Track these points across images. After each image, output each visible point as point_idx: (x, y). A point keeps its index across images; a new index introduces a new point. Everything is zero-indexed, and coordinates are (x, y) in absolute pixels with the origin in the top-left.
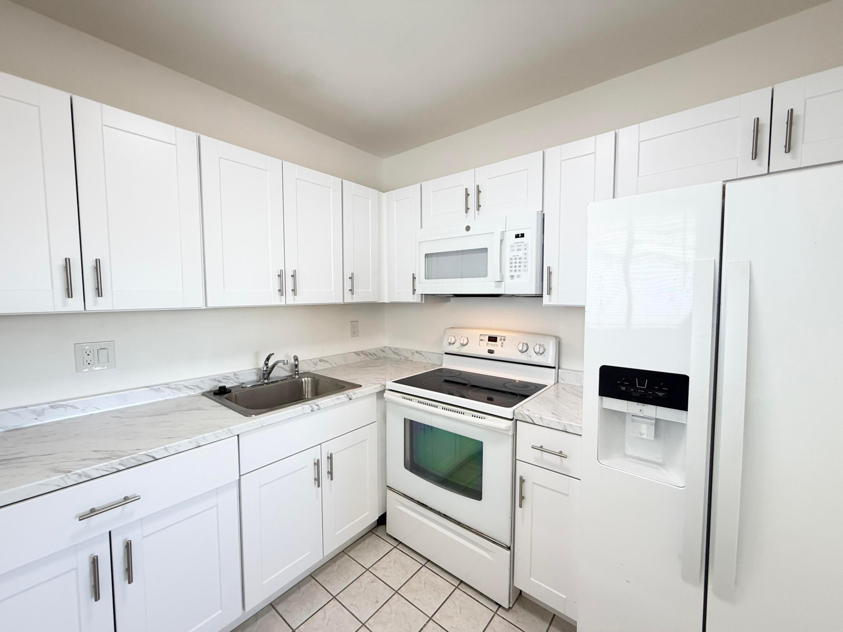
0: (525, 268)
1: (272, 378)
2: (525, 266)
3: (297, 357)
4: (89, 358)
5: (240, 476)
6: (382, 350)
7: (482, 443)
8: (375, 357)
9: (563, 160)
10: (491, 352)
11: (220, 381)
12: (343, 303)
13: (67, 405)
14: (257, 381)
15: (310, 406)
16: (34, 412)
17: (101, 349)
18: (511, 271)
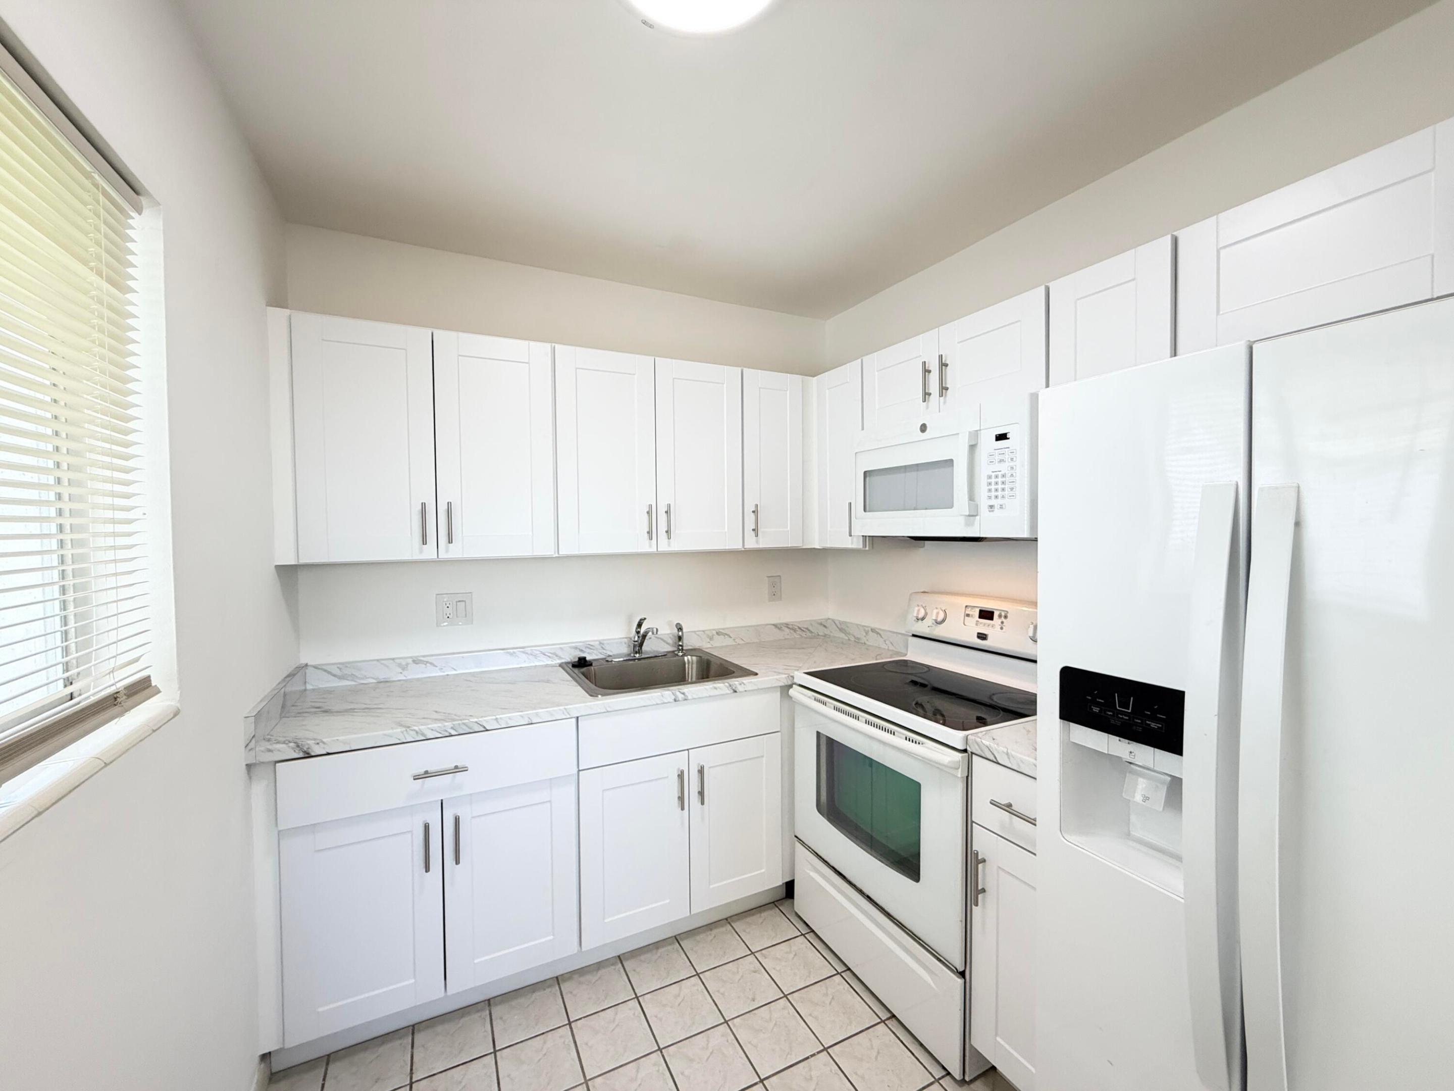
0: (1012, 493)
1: (647, 652)
2: (1012, 489)
3: (681, 626)
4: (449, 611)
5: (579, 771)
6: (821, 624)
7: (918, 786)
8: (809, 634)
9: (1078, 299)
10: (982, 637)
11: (582, 651)
12: (743, 549)
13: (427, 662)
14: (629, 655)
15: (673, 693)
16: (400, 665)
17: (459, 601)
18: (990, 497)
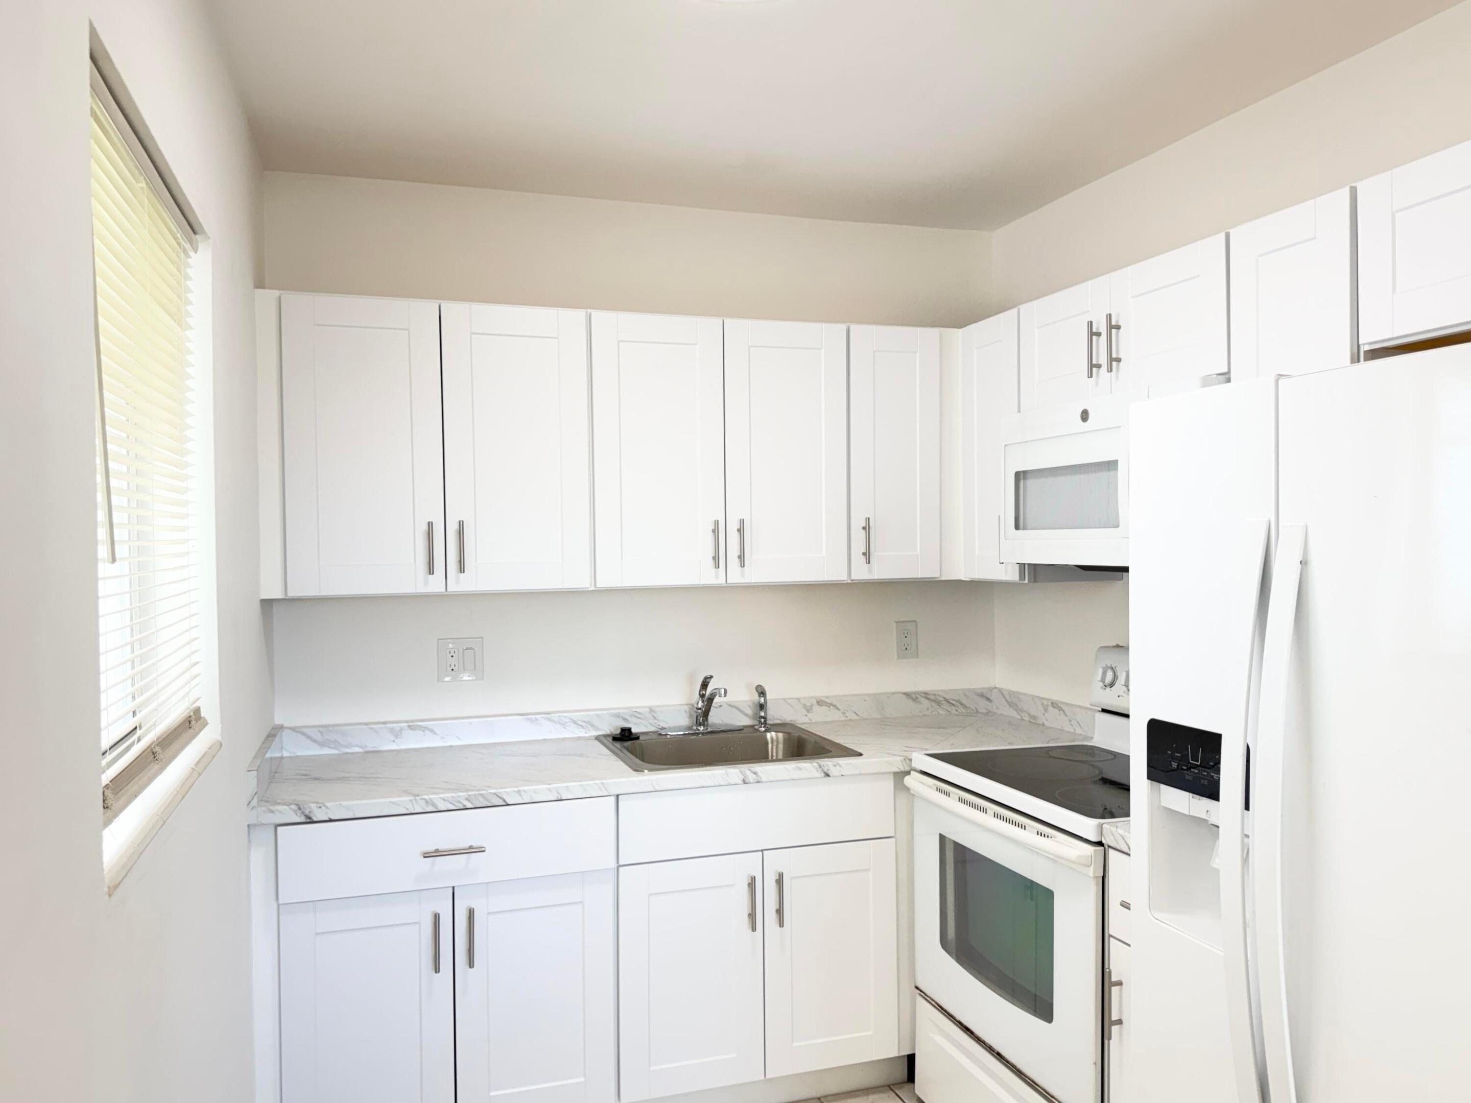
1: (713, 725)
3: (763, 689)
4: (453, 661)
5: (619, 866)
6: (982, 695)
8: (961, 710)
9: (1261, 255)
11: (625, 720)
12: (849, 581)
13: (426, 728)
14: (690, 728)
15: (741, 771)
16: (392, 731)
17: (467, 649)
